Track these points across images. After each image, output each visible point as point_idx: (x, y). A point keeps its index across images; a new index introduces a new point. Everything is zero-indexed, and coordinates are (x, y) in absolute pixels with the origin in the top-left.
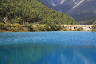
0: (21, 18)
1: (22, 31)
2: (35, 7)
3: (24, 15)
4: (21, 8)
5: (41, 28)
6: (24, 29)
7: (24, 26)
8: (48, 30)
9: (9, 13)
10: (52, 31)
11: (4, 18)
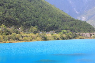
0: (36, 28)
1: (35, 41)
2: (53, 16)
3: (40, 24)
4: (37, 18)
5: (55, 37)
6: (38, 38)
7: (38, 35)
8: (63, 39)
9: (25, 23)
10: (68, 39)
11: (19, 28)
